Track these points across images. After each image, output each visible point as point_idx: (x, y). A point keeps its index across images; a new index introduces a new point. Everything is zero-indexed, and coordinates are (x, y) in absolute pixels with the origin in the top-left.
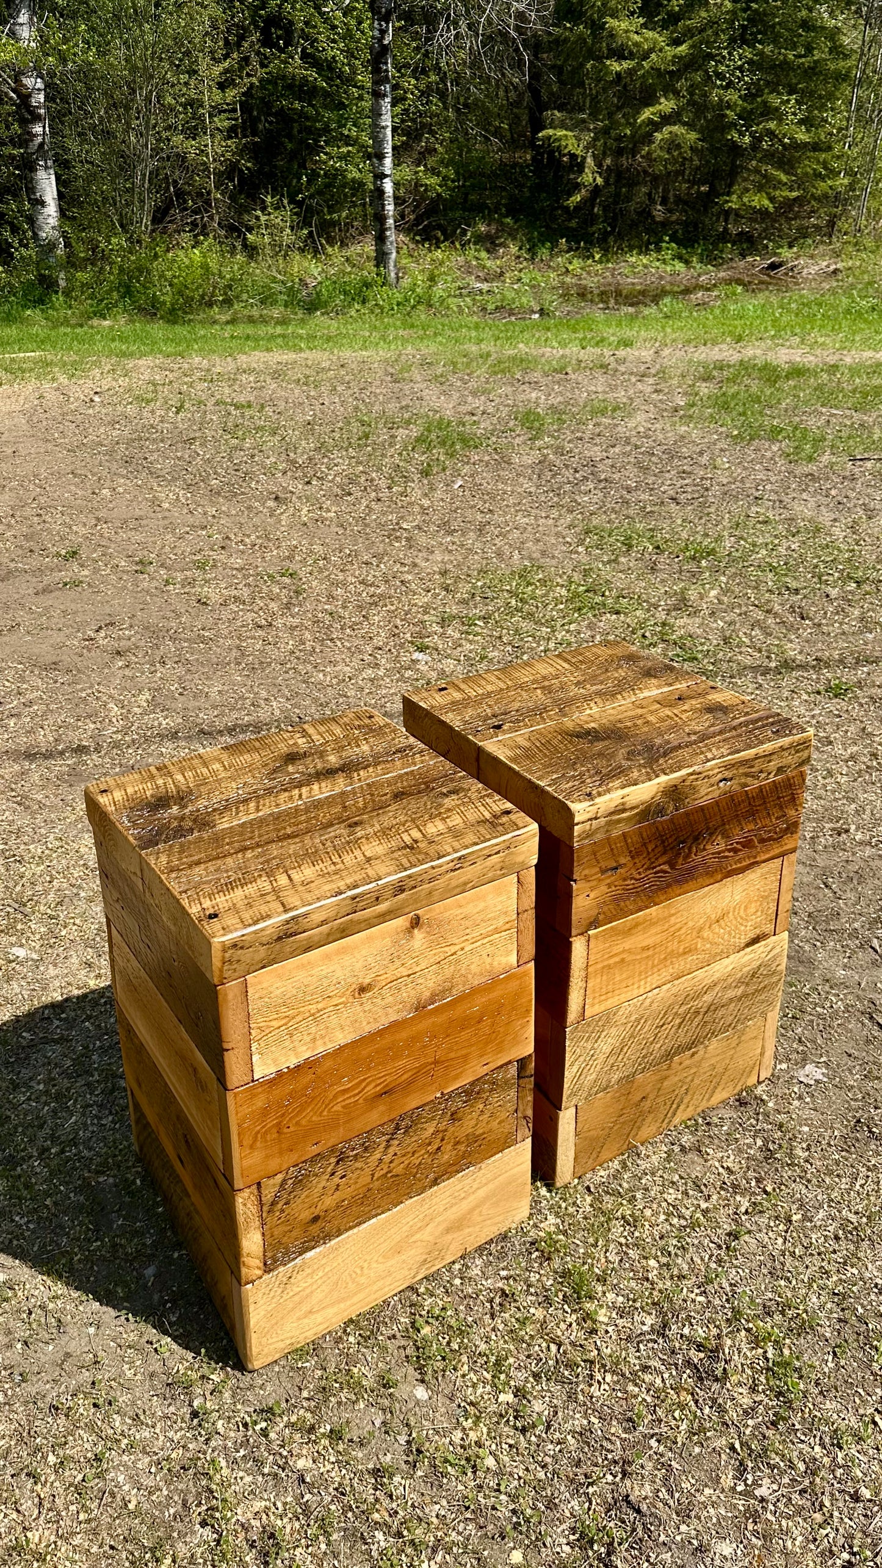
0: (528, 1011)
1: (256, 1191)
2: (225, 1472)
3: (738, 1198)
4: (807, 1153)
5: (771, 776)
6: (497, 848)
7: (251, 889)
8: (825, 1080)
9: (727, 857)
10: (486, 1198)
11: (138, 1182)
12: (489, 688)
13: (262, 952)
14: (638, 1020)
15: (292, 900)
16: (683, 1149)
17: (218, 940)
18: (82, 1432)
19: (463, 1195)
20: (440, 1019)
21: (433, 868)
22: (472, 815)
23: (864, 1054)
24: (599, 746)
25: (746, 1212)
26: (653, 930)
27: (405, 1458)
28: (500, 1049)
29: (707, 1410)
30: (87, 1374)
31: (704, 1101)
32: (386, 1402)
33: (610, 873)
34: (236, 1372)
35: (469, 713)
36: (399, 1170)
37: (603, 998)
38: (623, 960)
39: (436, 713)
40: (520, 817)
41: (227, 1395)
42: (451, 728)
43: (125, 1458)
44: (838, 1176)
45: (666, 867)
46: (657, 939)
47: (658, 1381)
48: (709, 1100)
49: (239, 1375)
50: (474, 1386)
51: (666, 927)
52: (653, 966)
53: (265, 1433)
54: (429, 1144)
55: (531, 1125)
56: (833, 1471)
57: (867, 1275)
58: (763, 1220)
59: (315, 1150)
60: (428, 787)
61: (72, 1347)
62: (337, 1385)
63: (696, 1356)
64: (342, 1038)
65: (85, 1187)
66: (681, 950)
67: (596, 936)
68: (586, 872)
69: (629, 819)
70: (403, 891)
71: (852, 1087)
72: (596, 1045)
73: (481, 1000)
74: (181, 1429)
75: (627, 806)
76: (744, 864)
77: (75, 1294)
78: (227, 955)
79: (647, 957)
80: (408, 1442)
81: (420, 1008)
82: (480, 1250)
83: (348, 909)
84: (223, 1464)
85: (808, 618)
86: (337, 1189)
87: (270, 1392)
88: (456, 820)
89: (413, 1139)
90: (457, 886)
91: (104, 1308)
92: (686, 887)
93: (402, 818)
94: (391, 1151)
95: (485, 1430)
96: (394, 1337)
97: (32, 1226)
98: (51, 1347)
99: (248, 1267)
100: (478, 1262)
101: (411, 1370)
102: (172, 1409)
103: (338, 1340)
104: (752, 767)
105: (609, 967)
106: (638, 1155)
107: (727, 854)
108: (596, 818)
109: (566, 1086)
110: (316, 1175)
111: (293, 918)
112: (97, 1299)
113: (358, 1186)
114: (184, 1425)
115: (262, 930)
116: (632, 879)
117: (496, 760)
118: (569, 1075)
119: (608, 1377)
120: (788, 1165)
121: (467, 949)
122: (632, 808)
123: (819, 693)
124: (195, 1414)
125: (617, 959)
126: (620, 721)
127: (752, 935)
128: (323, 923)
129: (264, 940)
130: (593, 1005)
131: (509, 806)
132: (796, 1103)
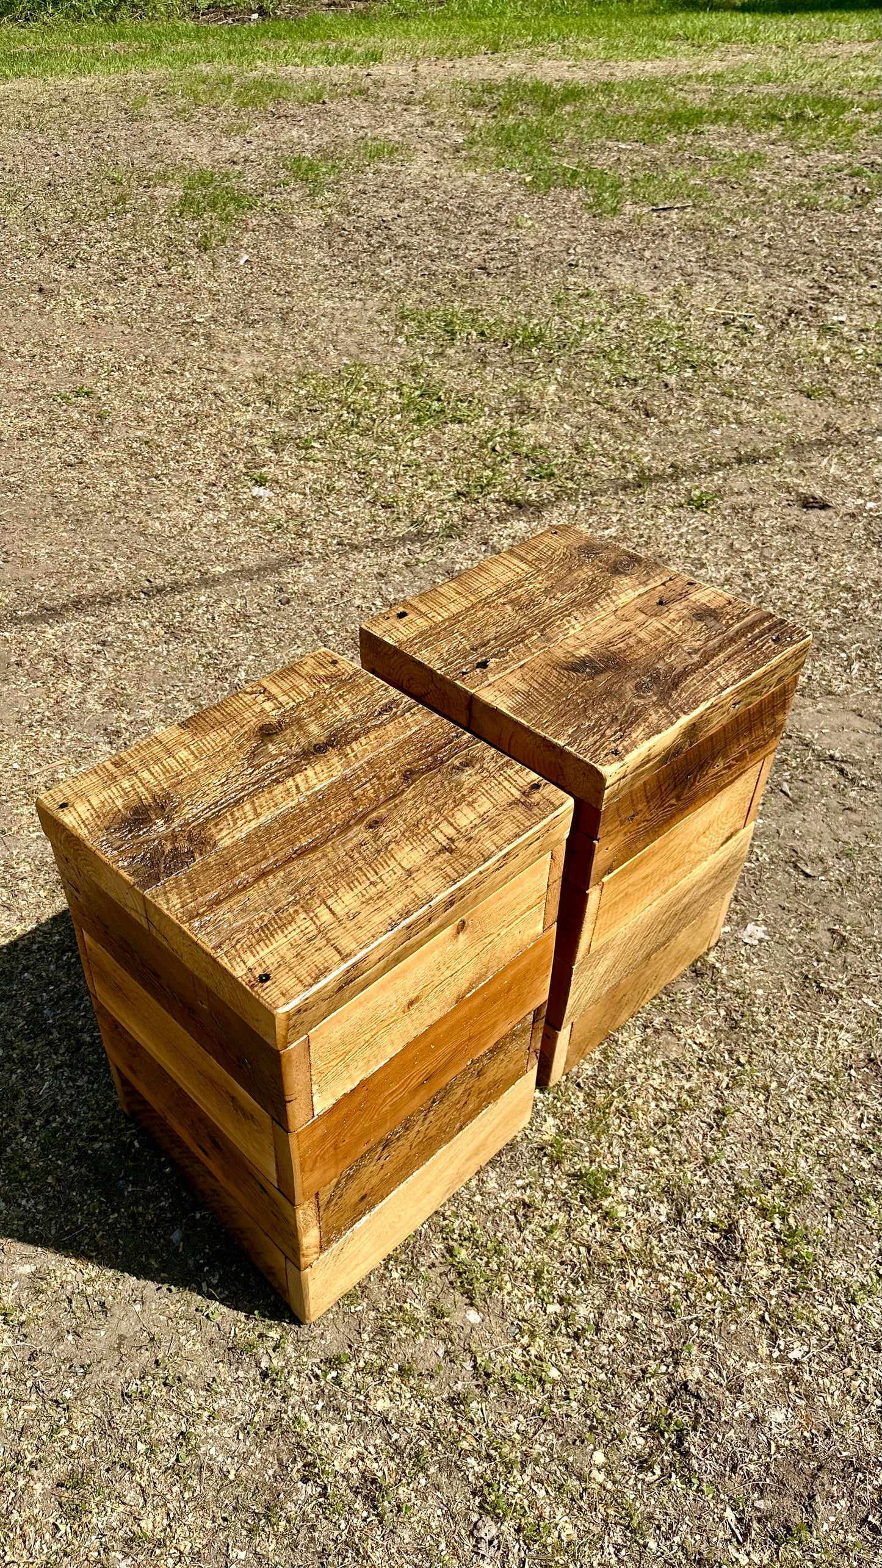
0: (548, 967)
1: (314, 1200)
2: (311, 1425)
3: (717, 1073)
4: (767, 1017)
5: (771, 688)
7: (293, 933)
8: (767, 938)
9: (722, 775)
10: (498, 1125)
11: (136, 1144)
12: (455, 609)
13: (324, 1006)
14: (630, 938)
15: (347, 943)
16: (656, 1031)
17: (281, 1011)
18: (161, 1414)
20: (477, 1002)
21: (481, 873)
22: (502, 798)
23: (796, 905)
24: (602, 680)
25: (727, 1087)
27: (475, 1382)
28: (523, 1006)
29: (734, 1289)
30: (148, 1353)
32: (442, 1332)
33: (628, 823)
34: (293, 1326)
35: (444, 646)
36: (433, 1132)
37: (606, 931)
38: (626, 895)
39: (407, 651)
40: (551, 791)
41: (290, 1349)
42: (431, 672)
43: (210, 1430)
44: (799, 1036)
45: (673, 801)
47: (685, 1267)
49: (297, 1329)
50: (521, 1302)
51: (665, 851)
52: (649, 889)
53: (337, 1381)
54: (459, 1102)
55: (538, 1054)
56: (853, 1326)
57: (844, 1132)
58: (743, 1093)
59: (365, 1148)
60: (435, 760)
61: (124, 1328)
62: (394, 1324)
63: (713, 1237)
64: (391, 1051)
65: (82, 1157)
66: (673, 868)
67: (609, 882)
68: (609, 828)
70: (453, 902)
71: (792, 941)
72: (595, 970)
73: (511, 973)
74: (256, 1391)
75: (652, 757)
76: (735, 776)
77: (110, 1273)
78: (291, 1022)
79: (646, 884)
80: (474, 1367)
81: (460, 1000)
82: (492, 1163)
83: (402, 939)
84: (306, 1418)
85: (653, 415)
86: (382, 1168)
87: (332, 1342)
88: (484, 805)
89: (446, 1105)
90: (501, 881)
91: (143, 1282)
92: (686, 812)
93: (425, 809)
94: (428, 1121)
95: (542, 1343)
96: (433, 1265)
97: (41, 1208)
98: (103, 1333)
99: (307, 1256)
100: (493, 1175)
101: (458, 1296)
102: (241, 1373)
103: (383, 1277)
104: (759, 685)
105: (615, 904)
106: (617, 1042)
107: (723, 772)
108: (624, 777)
109: (567, 1011)
110: (365, 1166)
111: (353, 966)
112: (133, 1273)
113: (399, 1159)
114: (257, 1387)
115: (325, 987)
116: (644, 821)
117: (496, 712)
118: (570, 1002)
119: (640, 1272)
120: (753, 1032)
121: (502, 934)
122: (655, 757)
123: (681, 506)
124: (264, 1375)
125: (622, 895)
126: (610, 643)
127: (727, 835)
128: (380, 959)
129: (326, 995)
130: (597, 940)
131: (534, 777)
132: (745, 965)
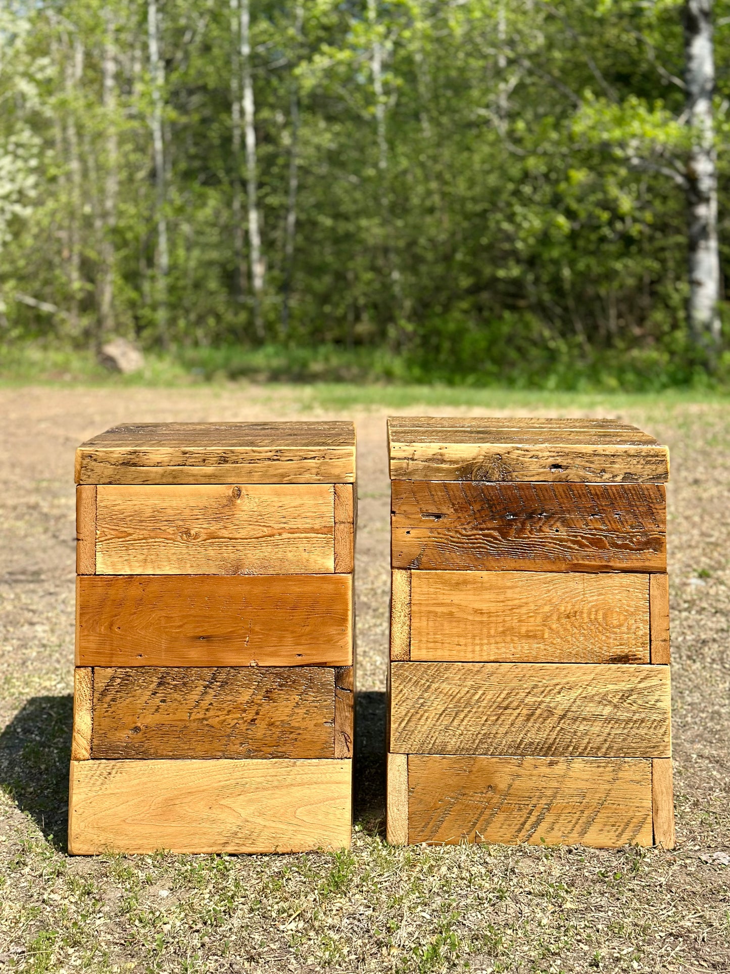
0: (343, 620)
1: (90, 674)
5: (619, 479)
6: (313, 454)
9: (569, 548)
13: (109, 470)
19: (276, 783)
20: (255, 590)
21: (254, 451)
26: (487, 595)
28: (316, 646)
31: (575, 835)
33: (432, 518)
36: (214, 722)
37: (431, 645)
38: (451, 614)
45: (495, 534)
46: (493, 607)
48: (583, 833)
51: (501, 598)
52: (489, 636)
54: (245, 711)
55: (351, 746)
59: (141, 661)
66: (523, 630)
67: (420, 578)
68: (404, 508)
69: (449, 471)
70: (226, 462)
72: (426, 695)
75: (446, 458)
76: (593, 563)
78: (85, 462)
79: (481, 622)
83: (180, 460)
86: (157, 710)
89: (230, 698)
90: (275, 475)
94: (209, 698)
99: (78, 744)
104: (592, 462)
105: (436, 614)
107: (569, 544)
108: (413, 459)
109: (393, 726)
110: (140, 686)
111: (135, 452)
113: (177, 717)
116: (457, 532)
121: (285, 535)
122: (452, 462)
125: (444, 610)
127: (618, 651)
128: (158, 464)
129: (113, 461)
130: (420, 649)
